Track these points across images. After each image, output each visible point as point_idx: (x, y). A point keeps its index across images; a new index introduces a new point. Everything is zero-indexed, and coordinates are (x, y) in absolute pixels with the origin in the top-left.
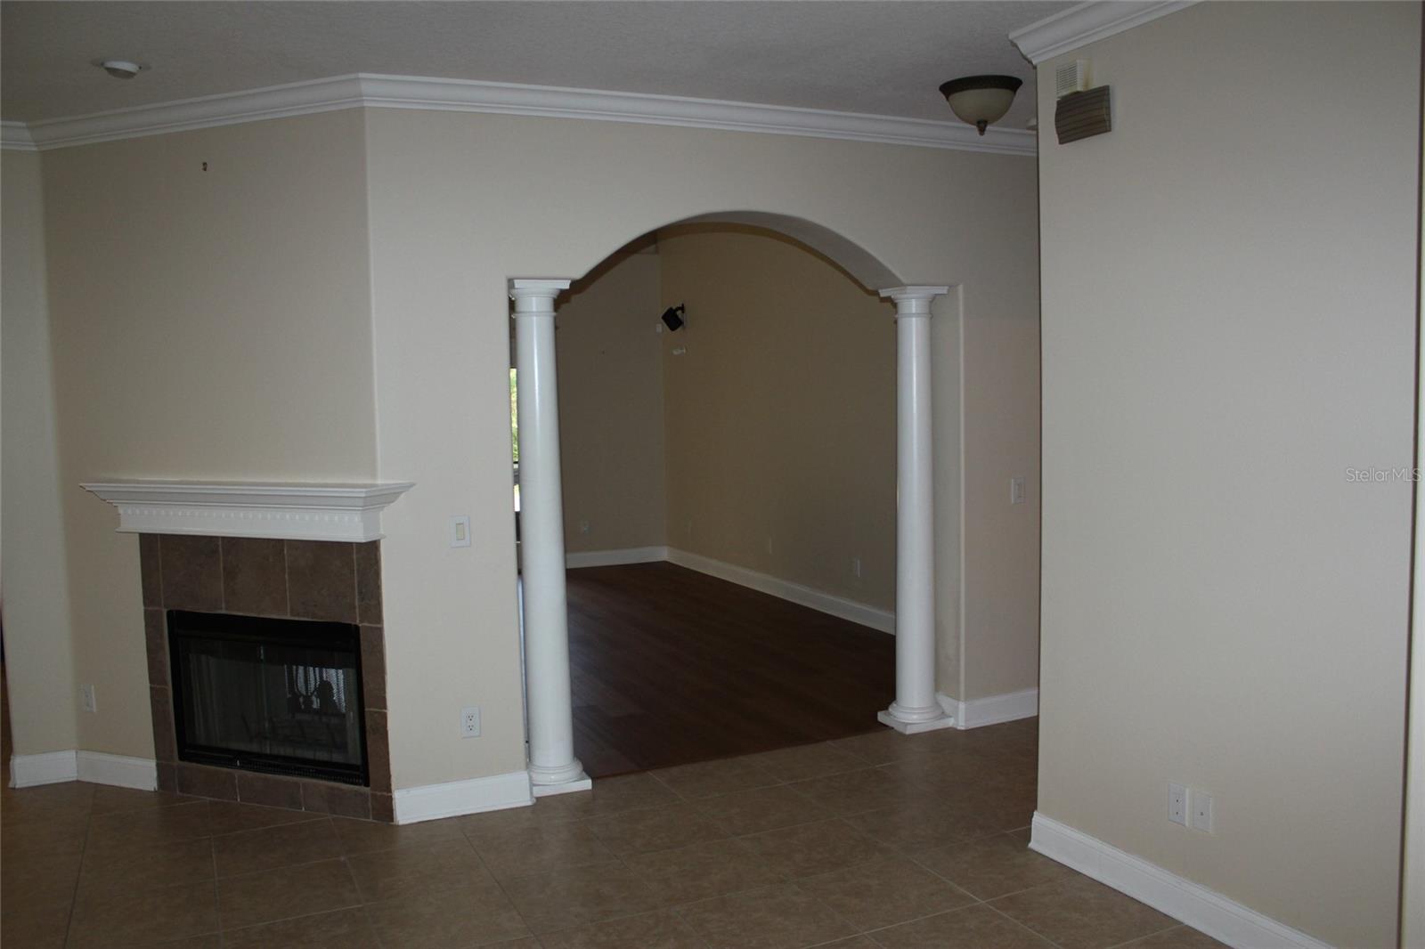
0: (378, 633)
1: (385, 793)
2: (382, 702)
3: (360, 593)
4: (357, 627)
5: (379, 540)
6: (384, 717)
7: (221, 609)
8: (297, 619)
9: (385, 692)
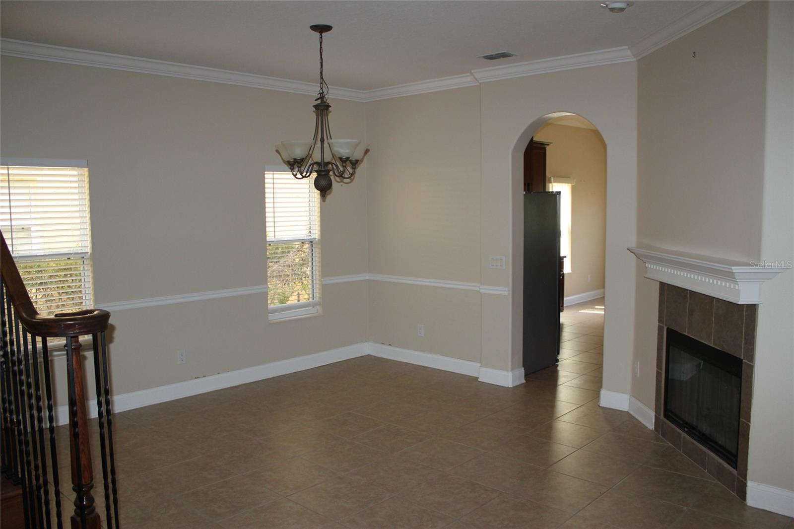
0: (751, 368)
1: (743, 480)
2: (748, 419)
3: (745, 339)
4: (742, 360)
5: (758, 305)
6: (748, 427)
7: (685, 332)
8: (715, 347)
9: (750, 411)
